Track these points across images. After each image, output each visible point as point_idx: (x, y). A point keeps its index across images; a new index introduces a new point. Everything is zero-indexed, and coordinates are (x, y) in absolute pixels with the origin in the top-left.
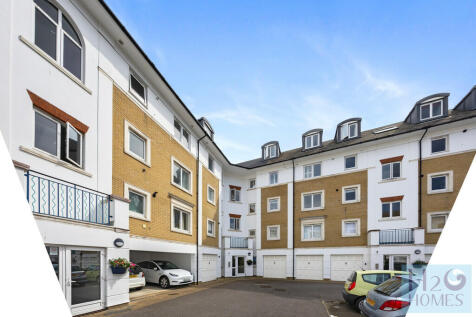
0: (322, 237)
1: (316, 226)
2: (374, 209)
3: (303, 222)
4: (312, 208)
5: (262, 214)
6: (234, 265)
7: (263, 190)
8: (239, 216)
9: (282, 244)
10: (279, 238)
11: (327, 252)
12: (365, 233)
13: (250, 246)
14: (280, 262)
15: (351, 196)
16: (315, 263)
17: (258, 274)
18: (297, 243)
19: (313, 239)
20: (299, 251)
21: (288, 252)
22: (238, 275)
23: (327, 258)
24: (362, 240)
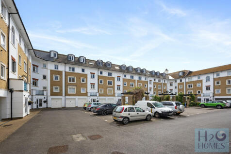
0: (75, 93)
1: (73, 88)
2: (89, 86)
3: (69, 87)
4: (72, 82)
5: (51, 81)
6: (37, 103)
7: (51, 71)
8: (38, 80)
9: (60, 94)
10: (59, 91)
11: (77, 97)
12: (87, 92)
13: (45, 94)
14: (59, 102)
15: (83, 81)
16: (73, 102)
17: (49, 107)
18: (66, 94)
19: (72, 93)
20: (67, 97)
21: (63, 98)
22: (39, 107)
23: (77, 100)
24: (86, 94)
